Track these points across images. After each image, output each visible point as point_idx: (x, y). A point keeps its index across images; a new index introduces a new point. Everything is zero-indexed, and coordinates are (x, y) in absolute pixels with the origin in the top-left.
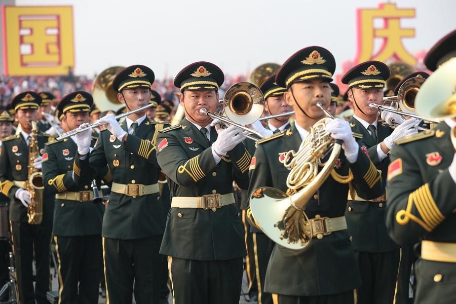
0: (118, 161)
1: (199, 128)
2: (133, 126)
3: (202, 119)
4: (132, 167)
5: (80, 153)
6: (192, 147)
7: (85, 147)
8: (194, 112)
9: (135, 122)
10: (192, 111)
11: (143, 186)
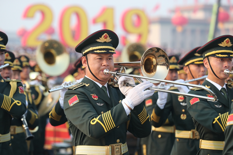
1: (101, 86)
3: (106, 78)
6: (98, 103)
8: (99, 72)
10: (97, 72)
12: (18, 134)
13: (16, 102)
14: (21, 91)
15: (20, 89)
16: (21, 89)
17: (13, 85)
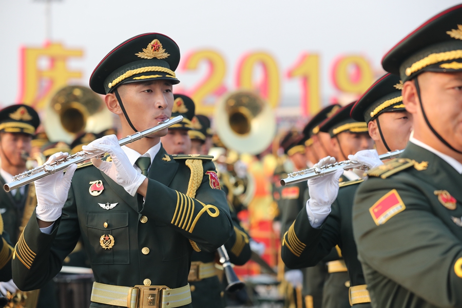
0: (111, 237)
2: (140, 164)
4: (145, 251)
5: (43, 218)
7: (55, 204)
9: (144, 156)
11: (168, 289)
12: (205, 280)
13: (206, 207)
14: (214, 183)
15: (212, 177)
16: (214, 178)
17: (195, 167)
